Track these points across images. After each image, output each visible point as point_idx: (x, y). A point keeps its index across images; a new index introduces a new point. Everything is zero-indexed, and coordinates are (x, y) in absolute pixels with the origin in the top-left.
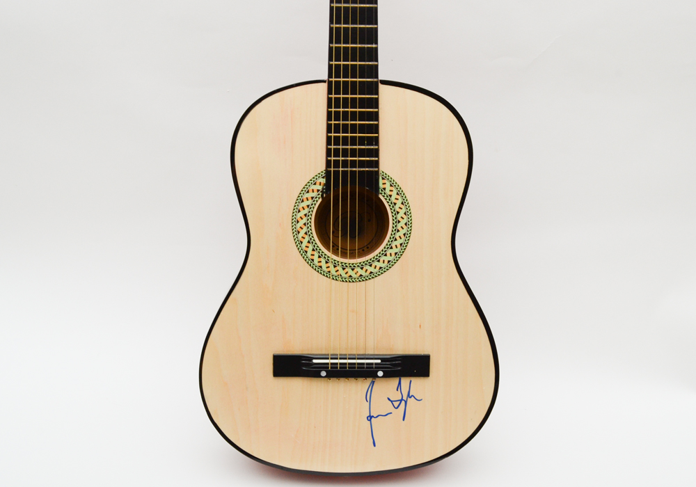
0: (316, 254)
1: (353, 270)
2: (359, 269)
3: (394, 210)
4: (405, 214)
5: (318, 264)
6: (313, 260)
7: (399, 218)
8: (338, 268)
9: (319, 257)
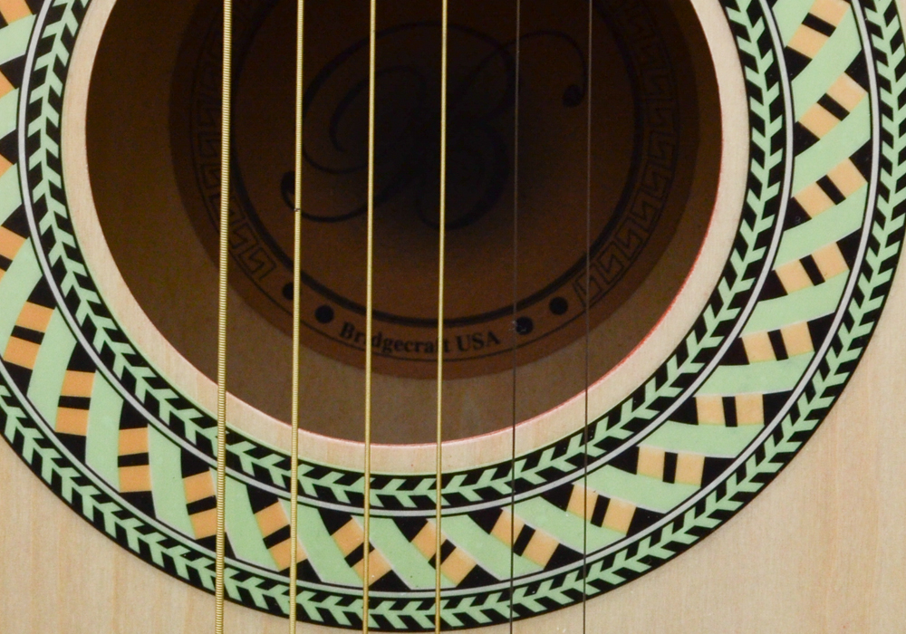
0: (105, 399)
1: (410, 528)
2: (460, 529)
3: (765, 43)
4: (857, 70)
5: (120, 480)
6: (76, 444)
7: (805, 109)
8: (287, 511)
9: (130, 419)
